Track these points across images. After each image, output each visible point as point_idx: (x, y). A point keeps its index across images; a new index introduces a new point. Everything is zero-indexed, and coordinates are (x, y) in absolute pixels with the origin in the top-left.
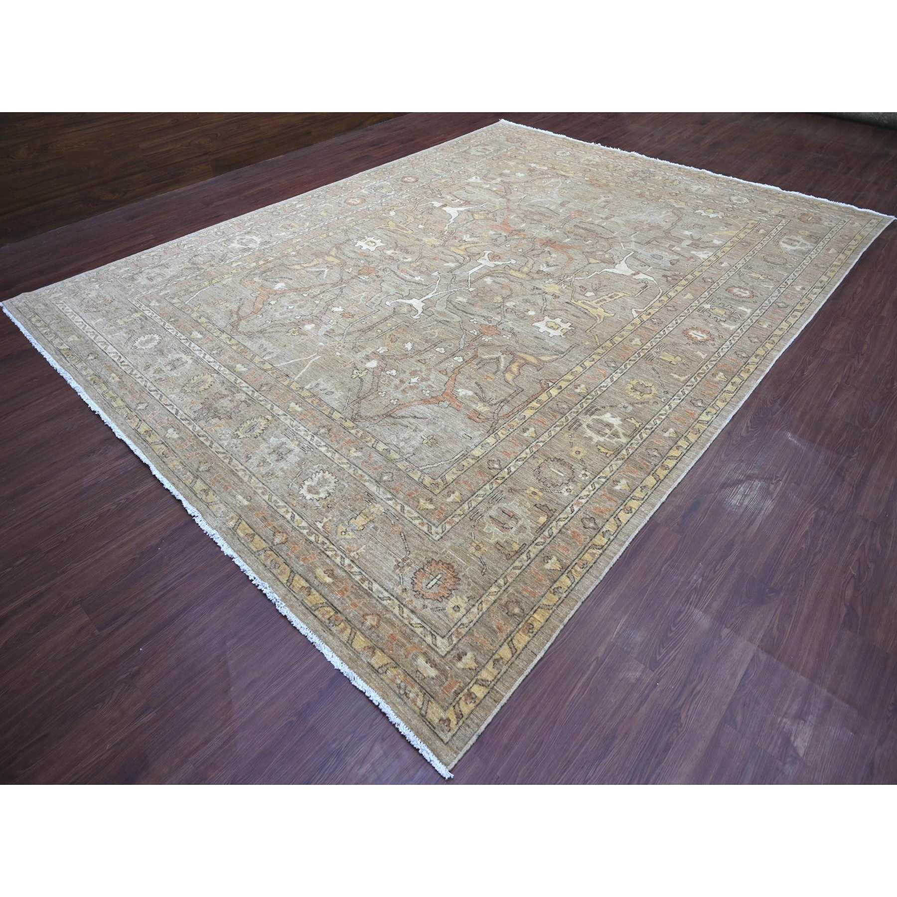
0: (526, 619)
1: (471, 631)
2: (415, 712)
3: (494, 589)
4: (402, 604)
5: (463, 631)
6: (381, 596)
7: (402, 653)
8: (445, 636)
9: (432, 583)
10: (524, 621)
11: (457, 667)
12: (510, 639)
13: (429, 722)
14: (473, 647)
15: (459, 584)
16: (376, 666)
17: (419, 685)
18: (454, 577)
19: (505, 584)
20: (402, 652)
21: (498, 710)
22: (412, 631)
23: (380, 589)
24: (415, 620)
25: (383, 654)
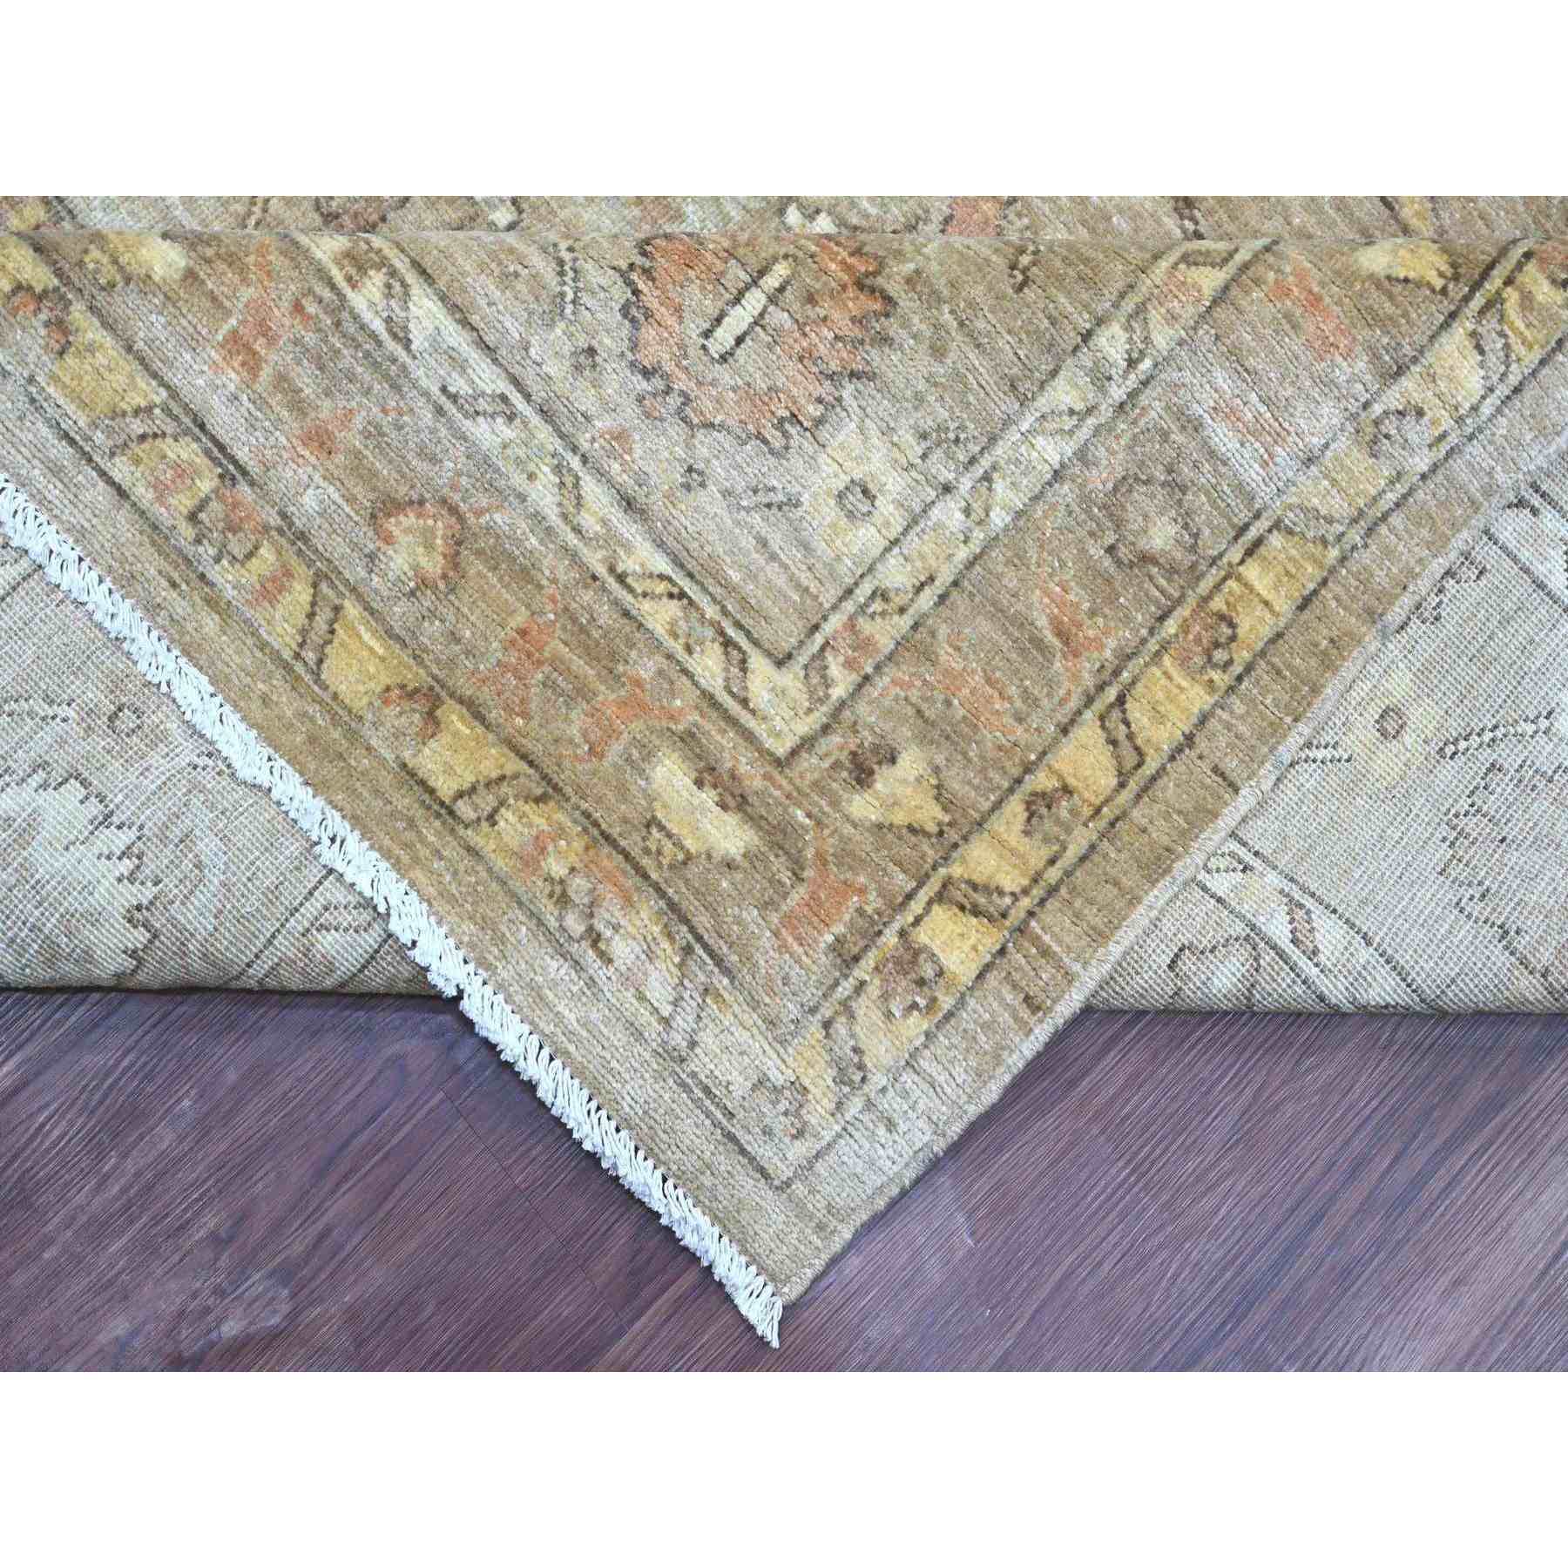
0: (1205, 586)
1: (922, 634)
2: (638, 1035)
3: (1065, 393)
4: (575, 449)
5: (884, 633)
6: (458, 385)
7: (574, 731)
8: (789, 656)
9: (739, 319)
10: (1192, 601)
11: (848, 818)
12: (1112, 693)
13: (707, 1090)
14: (929, 729)
15: (885, 340)
16: (446, 787)
17: (662, 894)
18: (860, 285)
19: (1132, 363)
20: (576, 724)
21: (1038, 1046)
22: (626, 614)
23: (456, 337)
24: (643, 557)
25: (480, 730)
